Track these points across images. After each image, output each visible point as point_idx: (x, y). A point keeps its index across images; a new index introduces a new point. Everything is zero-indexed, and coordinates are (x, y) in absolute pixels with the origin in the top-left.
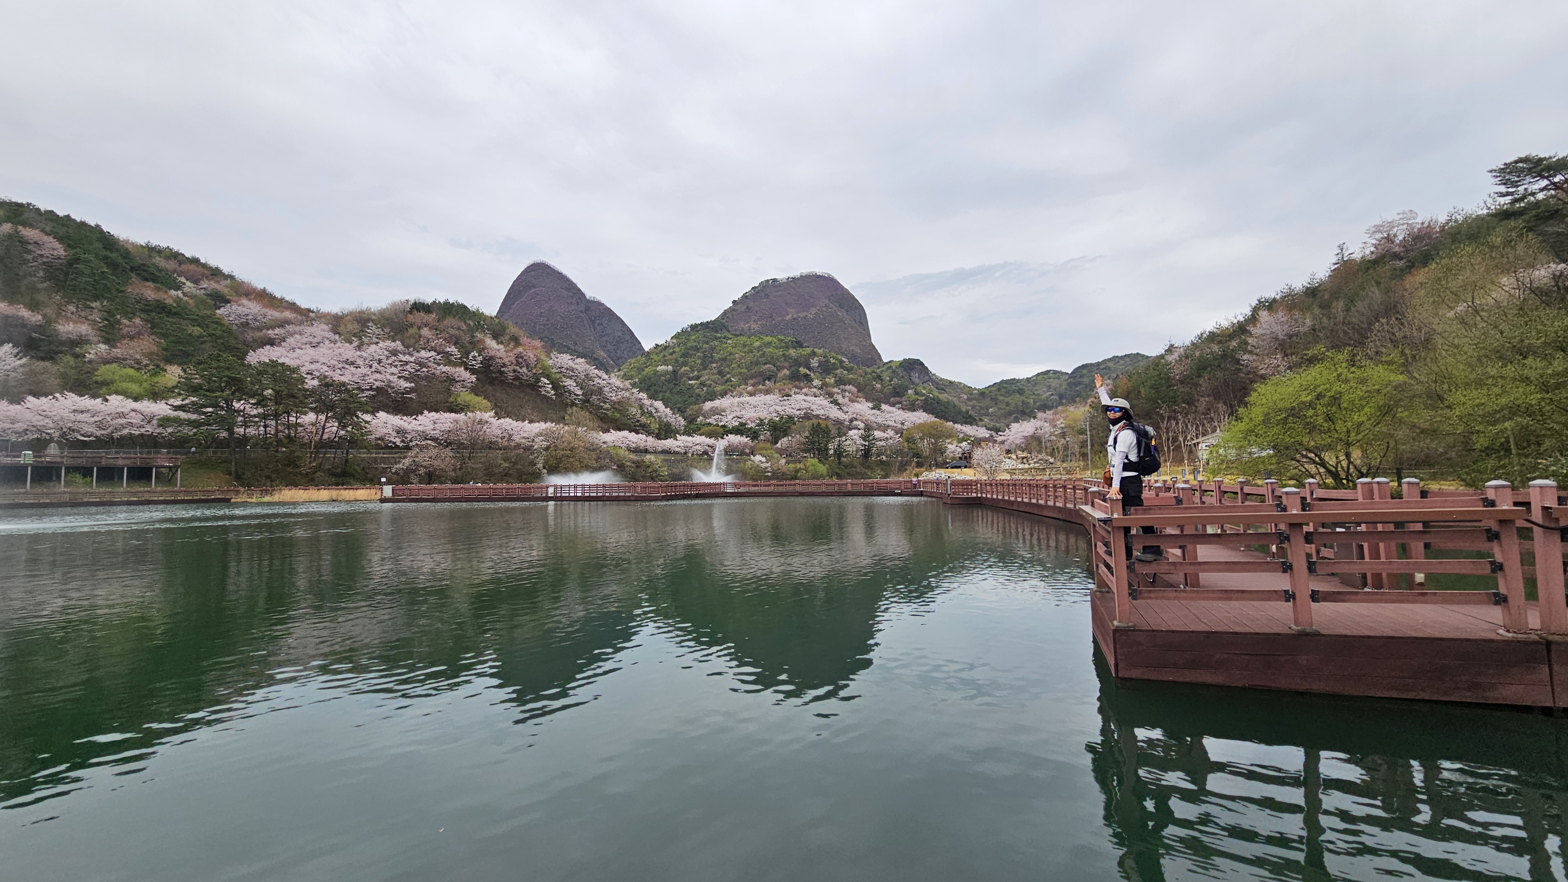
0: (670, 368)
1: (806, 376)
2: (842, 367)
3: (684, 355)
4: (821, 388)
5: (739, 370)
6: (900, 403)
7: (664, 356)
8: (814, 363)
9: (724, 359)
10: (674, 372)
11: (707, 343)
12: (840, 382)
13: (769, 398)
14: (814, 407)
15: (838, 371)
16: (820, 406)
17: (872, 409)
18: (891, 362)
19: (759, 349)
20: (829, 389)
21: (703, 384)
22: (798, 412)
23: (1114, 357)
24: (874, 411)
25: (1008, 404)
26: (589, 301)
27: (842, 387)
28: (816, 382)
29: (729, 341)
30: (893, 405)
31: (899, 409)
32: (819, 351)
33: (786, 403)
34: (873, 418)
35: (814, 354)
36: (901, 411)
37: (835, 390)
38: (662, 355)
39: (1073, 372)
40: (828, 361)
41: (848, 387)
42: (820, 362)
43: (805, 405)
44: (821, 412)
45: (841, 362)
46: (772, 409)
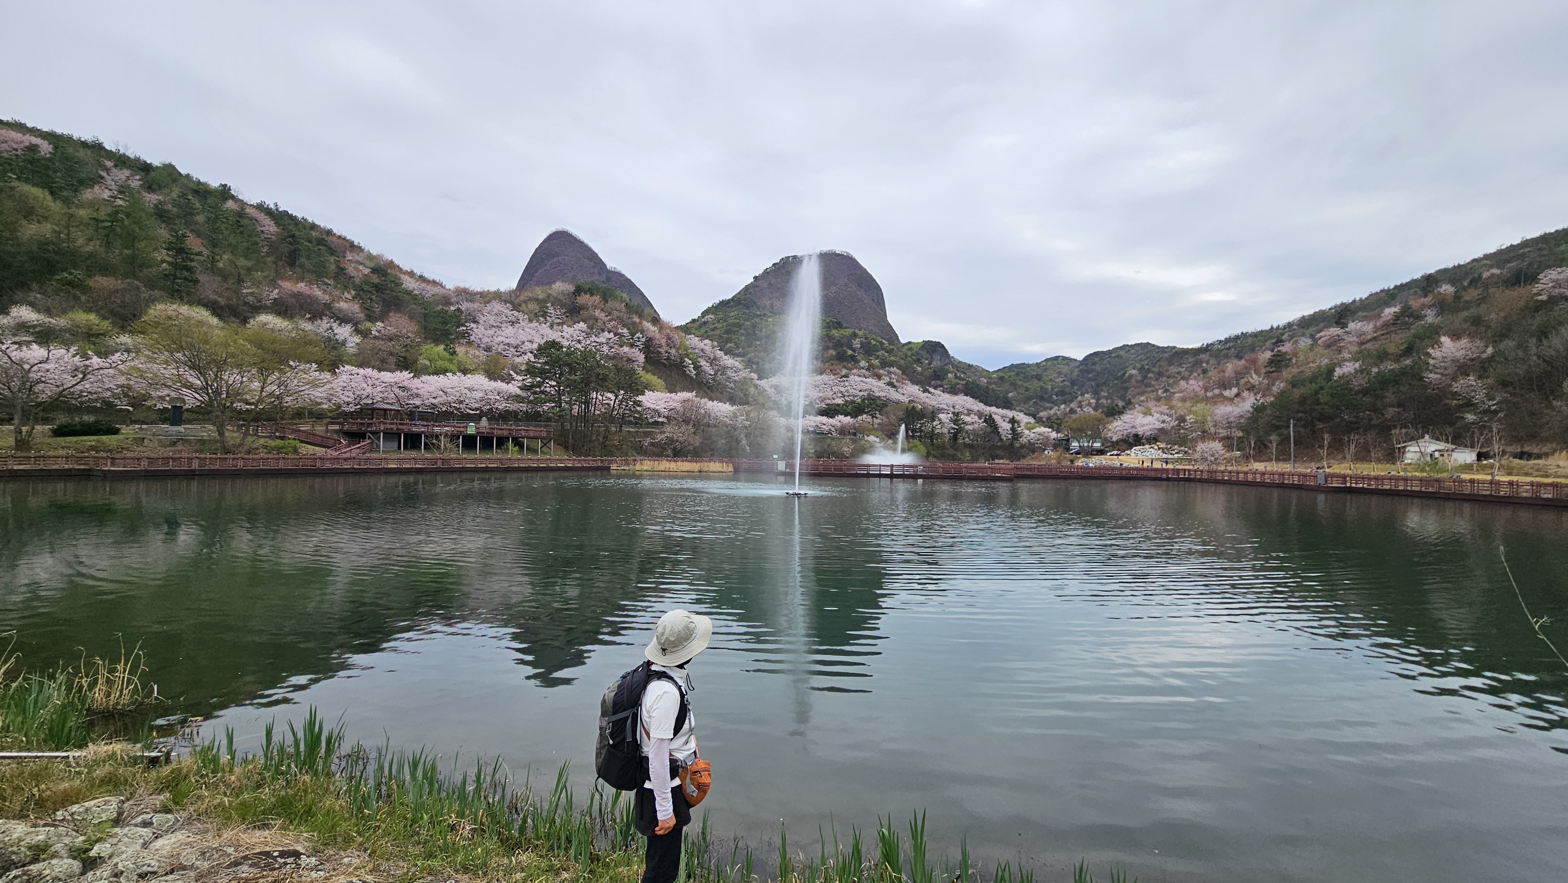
1: (853, 357)
2: (883, 349)
4: (868, 369)
6: (941, 386)
8: (857, 344)
9: (767, 337)
11: (747, 320)
12: (884, 364)
13: (826, 378)
14: (872, 389)
15: (880, 353)
16: (878, 387)
17: (922, 391)
18: (910, 343)
20: (876, 370)
22: (862, 393)
23: (1124, 346)
24: (926, 395)
25: (1027, 389)
26: (610, 272)
27: (887, 369)
28: (863, 363)
30: (935, 388)
31: (945, 392)
32: (861, 333)
33: (847, 384)
34: (927, 400)
35: (855, 335)
36: (946, 395)
37: (881, 371)
39: (1086, 358)
40: (870, 343)
41: (892, 369)
42: (861, 343)
43: (865, 387)
44: (882, 394)
45: (882, 344)
46: (835, 389)
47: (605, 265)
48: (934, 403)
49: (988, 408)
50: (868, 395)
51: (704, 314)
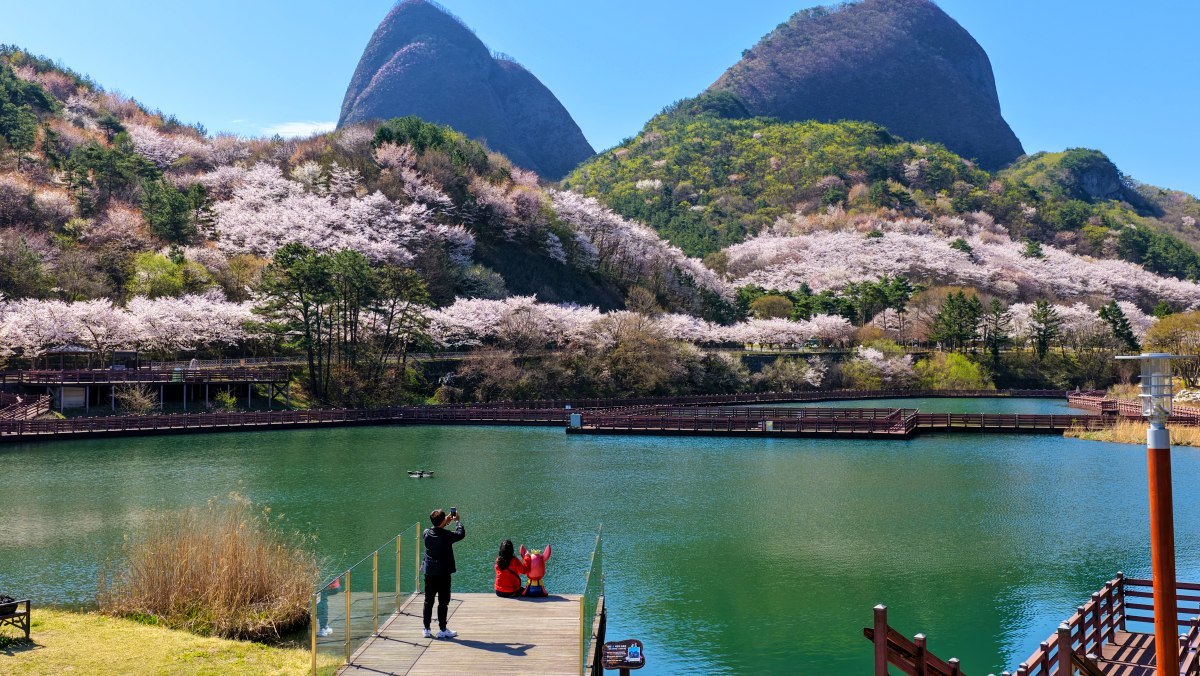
0: (657, 183)
1: (901, 195)
2: (964, 177)
3: (679, 162)
4: (928, 218)
5: (779, 186)
7: (646, 162)
8: (913, 170)
9: (749, 167)
10: (667, 191)
11: (718, 137)
12: (962, 205)
13: (840, 238)
14: (926, 256)
15: (957, 185)
16: (935, 251)
17: (1026, 256)
18: (1041, 154)
19: (812, 147)
20: (944, 218)
21: (718, 213)
22: (900, 265)
24: (1032, 261)
26: (494, 63)
27: (967, 214)
28: (920, 207)
29: (757, 134)
30: (1061, 245)
31: (1074, 253)
33: (876, 247)
34: (1030, 274)
35: (912, 154)
36: (1077, 259)
38: (639, 161)
42: (921, 168)
43: (909, 253)
44: (940, 265)
46: (853, 259)
47: (484, 50)
48: (1043, 277)
49: (1162, 282)
50: (912, 267)
51: (649, 127)
